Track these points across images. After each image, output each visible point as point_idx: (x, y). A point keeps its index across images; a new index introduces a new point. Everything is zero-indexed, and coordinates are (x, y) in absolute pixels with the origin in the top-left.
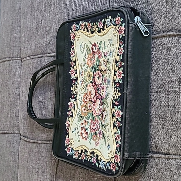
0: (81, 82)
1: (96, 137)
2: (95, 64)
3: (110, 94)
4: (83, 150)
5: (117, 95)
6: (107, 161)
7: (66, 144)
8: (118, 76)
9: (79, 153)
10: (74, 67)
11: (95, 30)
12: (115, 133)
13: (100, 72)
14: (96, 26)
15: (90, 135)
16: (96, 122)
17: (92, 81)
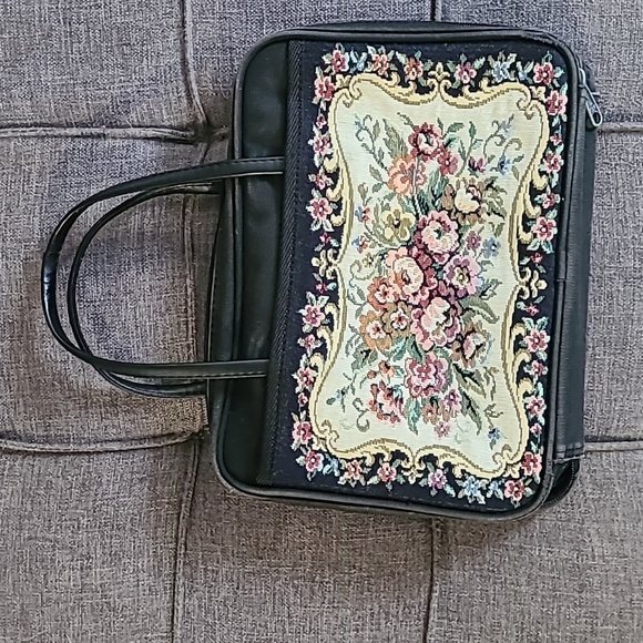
0: (356, 241)
1: (434, 411)
2: (424, 188)
3: (498, 283)
4: (387, 455)
5: (533, 288)
6: (490, 476)
7: (295, 442)
8: (538, 232)
9: (363, 466)
10: (329, 190)
11: (436, 84)
12: (526, 395)
13: (449, 215)
14: (446, 73)
15: (413, 405)
16: (432, 366)
17: (408, 242)
